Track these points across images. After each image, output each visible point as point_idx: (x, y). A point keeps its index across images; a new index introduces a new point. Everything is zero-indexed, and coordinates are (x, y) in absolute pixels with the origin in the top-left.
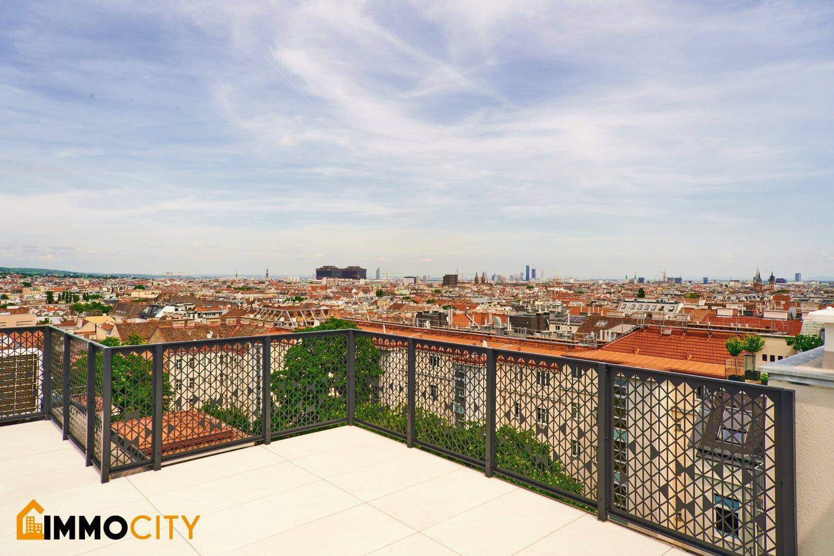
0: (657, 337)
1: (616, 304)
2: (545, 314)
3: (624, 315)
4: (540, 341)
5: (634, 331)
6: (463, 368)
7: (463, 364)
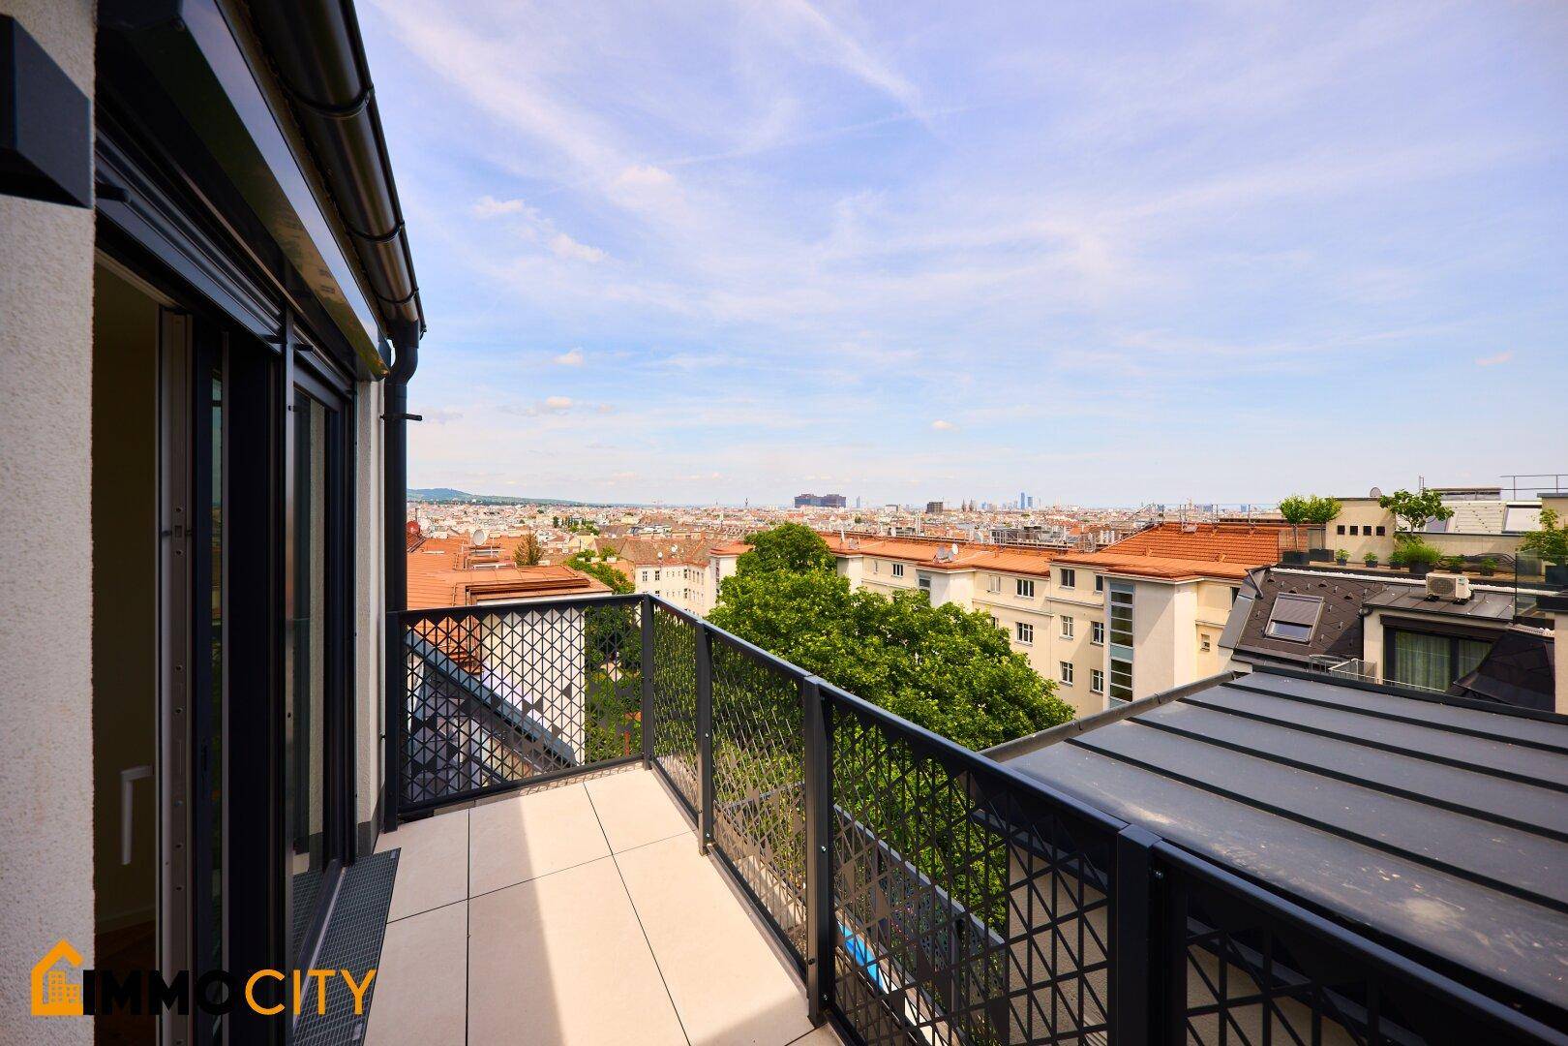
0: (1177, 535)
6: (928, 575)
7: (929, 569)
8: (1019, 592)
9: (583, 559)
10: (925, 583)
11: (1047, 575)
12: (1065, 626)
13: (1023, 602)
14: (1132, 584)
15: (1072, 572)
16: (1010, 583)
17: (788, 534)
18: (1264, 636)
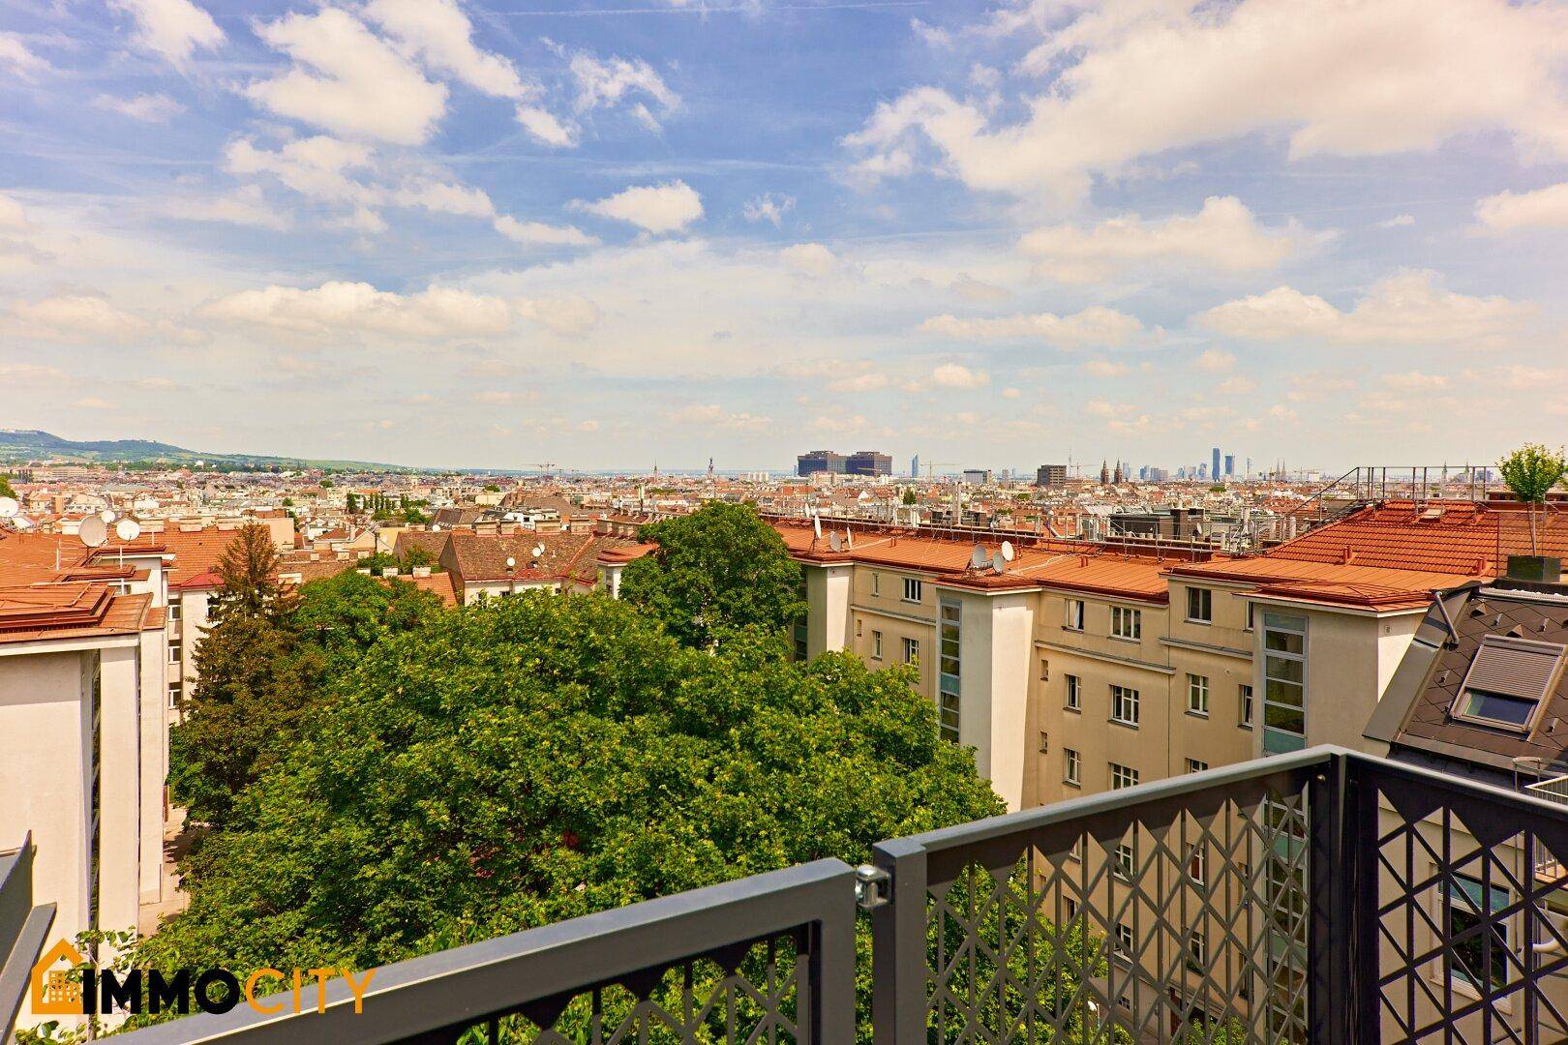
2: (1193, 512)
6: (957, 598)
7: (957, 588)
8: (1116, 629)
9: (367, 571)
10: (951, 613)
11: (1162, 599)
12: (1194, 692)
13: (1124, 648)
14: (1303, 616)
15: (1207, 594)
16: (1099, 614)
17: (713, 524)
18: (1449, 719)
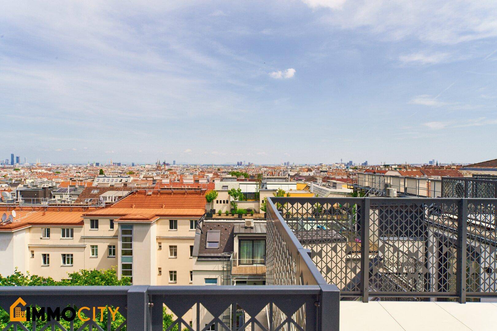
0: (145, 196)
1: (93, 179)
2: (50, 187)
3: (109, 185)
4: (60, 206)
5: (130, 194)
8: (63, 236)
11: (82, 224)
12: (93, 251)
13: (67, 241)
14: (131, 226)
15: (97, 221)
18: (206, 248)
